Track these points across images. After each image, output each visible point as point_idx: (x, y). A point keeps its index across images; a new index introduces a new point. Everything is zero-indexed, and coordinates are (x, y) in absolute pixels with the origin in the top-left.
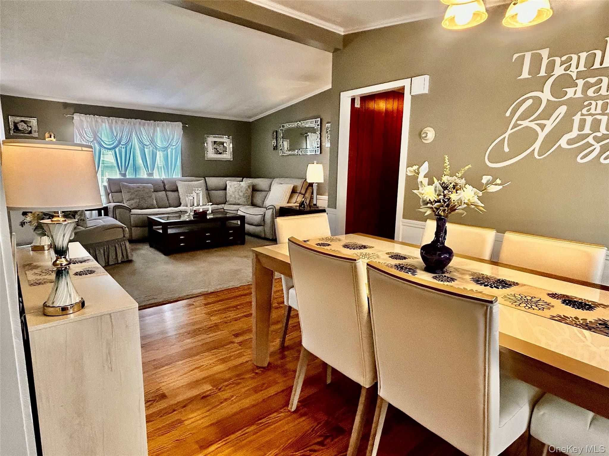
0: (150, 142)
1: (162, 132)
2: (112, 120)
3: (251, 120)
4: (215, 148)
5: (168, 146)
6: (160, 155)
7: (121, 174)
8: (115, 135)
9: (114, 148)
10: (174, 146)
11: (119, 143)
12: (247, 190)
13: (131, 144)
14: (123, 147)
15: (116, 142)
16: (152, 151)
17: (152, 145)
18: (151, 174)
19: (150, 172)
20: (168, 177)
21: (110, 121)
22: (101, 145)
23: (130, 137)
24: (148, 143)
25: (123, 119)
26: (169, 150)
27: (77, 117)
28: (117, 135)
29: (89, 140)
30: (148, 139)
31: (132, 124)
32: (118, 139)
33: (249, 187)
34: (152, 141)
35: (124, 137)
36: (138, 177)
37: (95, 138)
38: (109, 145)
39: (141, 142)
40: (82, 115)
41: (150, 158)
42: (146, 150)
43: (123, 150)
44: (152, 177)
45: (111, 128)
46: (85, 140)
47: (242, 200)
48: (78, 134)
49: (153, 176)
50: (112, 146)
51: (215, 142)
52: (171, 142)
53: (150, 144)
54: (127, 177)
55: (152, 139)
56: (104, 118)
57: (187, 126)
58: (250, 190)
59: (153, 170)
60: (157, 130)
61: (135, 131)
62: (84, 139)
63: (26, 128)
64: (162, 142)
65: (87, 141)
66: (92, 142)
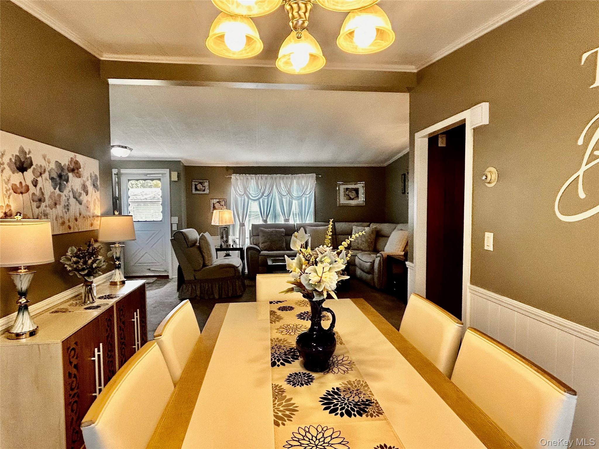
0: (287, 192)
1: (298, 184)
2: (258, 177)
3: (385, 165)
4: (347, 195)
5: (303, 195)
6: (295, 203)
7: (263, 220)
8: (260, 189)
9: (259, 199)
10: (307, 195)
11: (263, 195)
12: (370, 235)
13: (272, 195)
14: (265, 198)
15: (261, 194)
16: (289, 200)
17: (289, 195)
18: (287, 220)
19: (286, 218)
20: (301, 223)
21: (257, 178)
22: (249, 198)
23: (271, 190)
24: (285, 194)
25: (266, 175)
26: (303, 199)
27: (233, 176)
28: (261, 188)
30: (286, 190)
31: (274, 179)
32: (262, 192)
33: (372, 232)
34: (289, 192)
35: (267, 190)
36: (277, 222)
37: (245, 193)
38: (256, 197)
39: (280, 193)
40: (237, 175)
41: (287, 206)
42: (284, 200)
43: (266, 201)
44: (288, 223)
45: (257, 184)
47: (364, 246)
48: (234, 191)
49: (289, 222)
50: (257, 198)
51: (347, 189)
52: (305, 192)
53: (287, 195)
54: (268, 223)
55: (289, 190)
56: (253, 176)
57: (320, 176)
58: (373, 236)
59: (289, 217)
60: (293, 182)
61: (276, 183)
63: (202, 187)
64: (297, 192)
65: (240, 194)
66: (243, 195)
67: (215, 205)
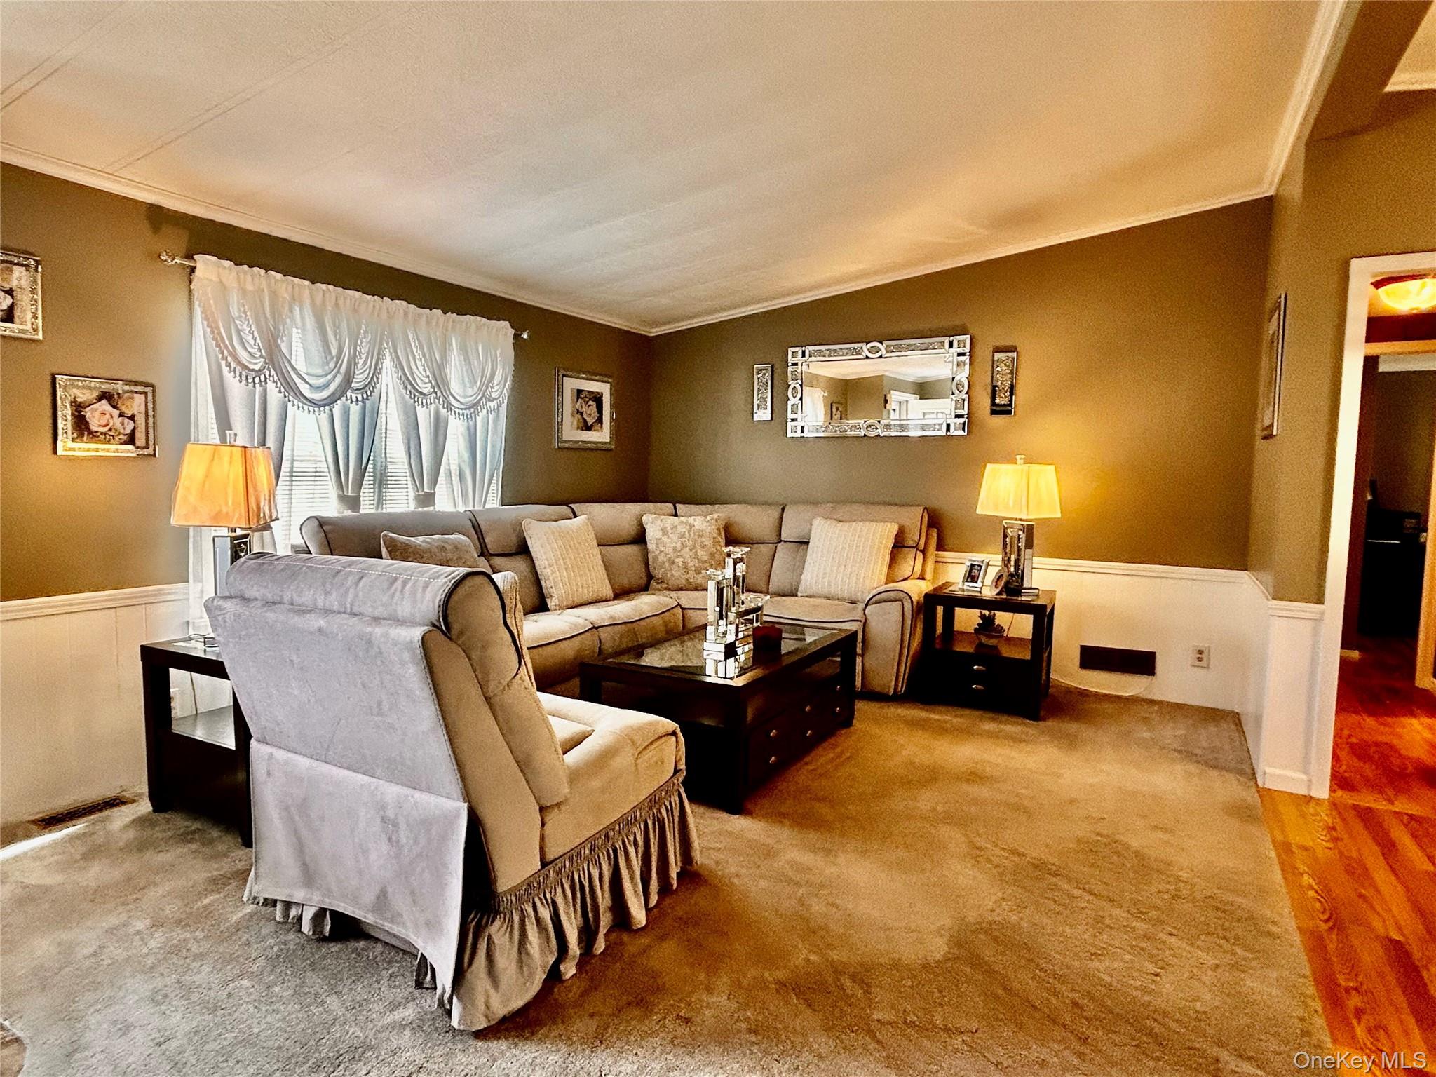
0: (432, 383)
1: (464, 350)
3: (654, 332)
4: (578, 412)
5: (481, 399)
6: (456, 428)
7: (343, 498)
8: (334, 352)
9: (330, 400)
10: (492, 399)
11: (348, 380)
14: (354, 399)
15: (338, 378)
17: (438, 393)
18: (426, 498)
19: (426, 490)
21: (318, 299)
22: (289, 387)
23: (376, 364)
24: (428, 389)
26: (483, 415)
27: (206, 265)
28: (340, 352)
29: (252, 367)
30: (427, 372)
32: (342, 370)
34: (440, 383)
35: (361, 362)
36: (385, 510)
37: (270, 361)
39: (408, 382)
41: (428, 438)
42: (421, 413)
43: (356, 412)
44: (431, 508)
45: (322, 325)
46: (233, 365)
48: (209, 337)
49: (434, 504)
50: (325, 394)
52: (486, 387)
53: (434, 392)
54: (362, 511)
55: (438, 372)
56: (299, 286)
57: (523, 335)
59: (436, 483)
60: (451, 343)
61: (393, 340)
62: (229, 359)
64: (466, 384)
65: (246, 368)
66: (259, 372)
67: (88, 413)
